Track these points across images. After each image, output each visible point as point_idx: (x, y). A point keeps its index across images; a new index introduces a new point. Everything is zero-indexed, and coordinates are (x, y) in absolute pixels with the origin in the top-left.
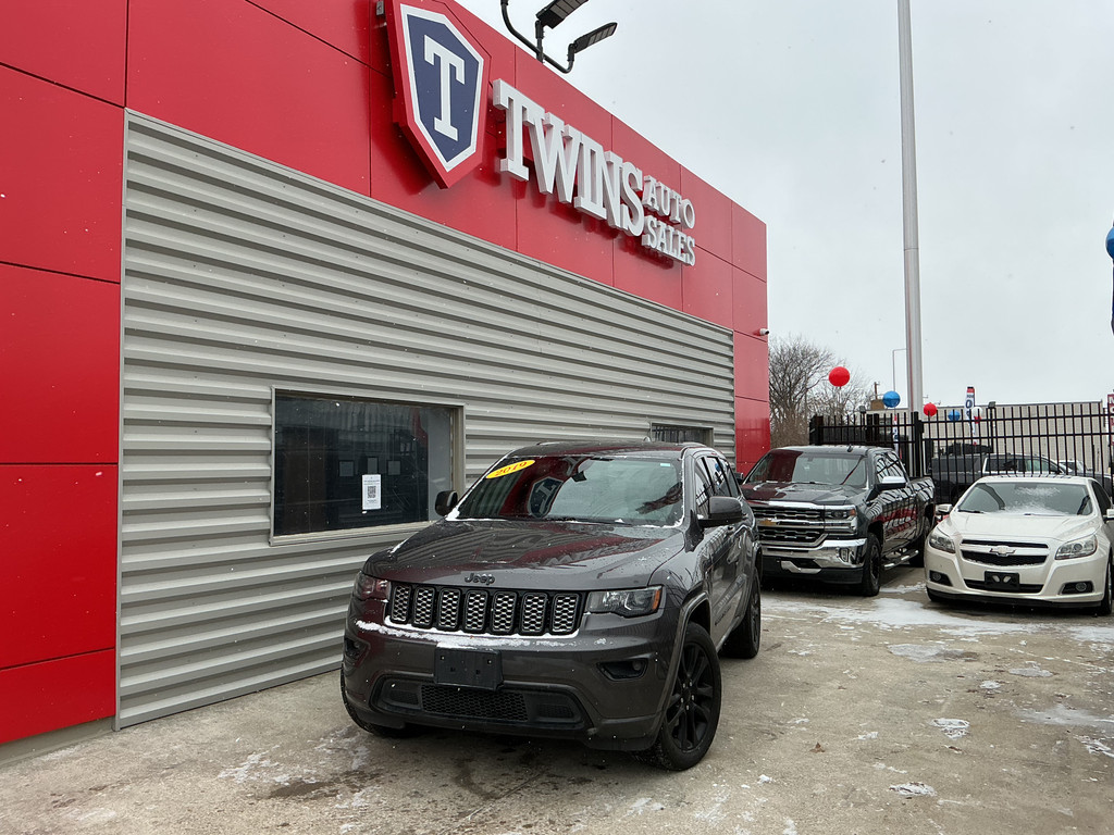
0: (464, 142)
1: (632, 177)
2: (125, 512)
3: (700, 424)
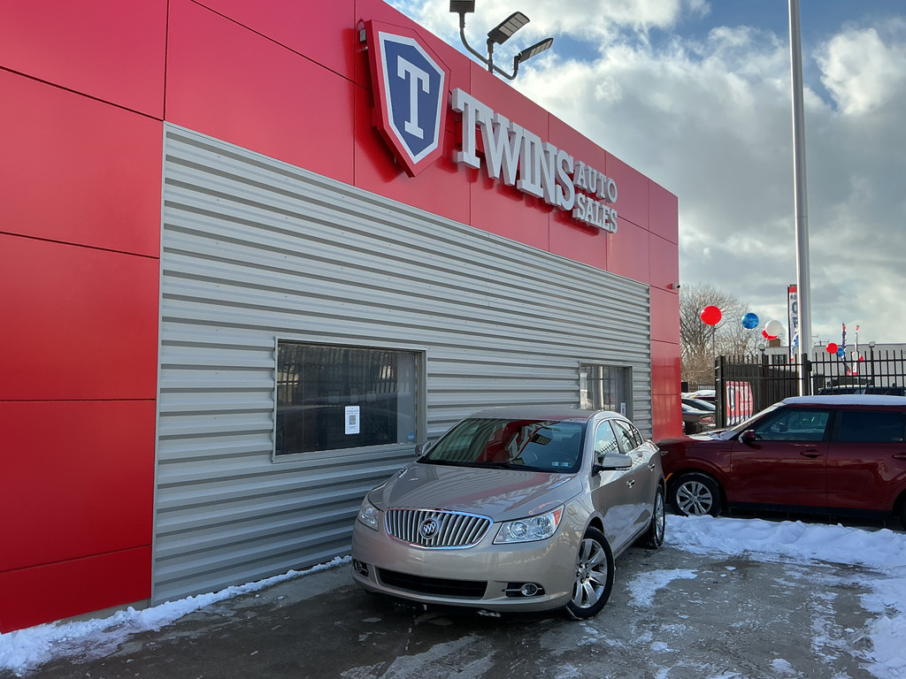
0: (428, 140)
1: (565, 162)
2: (161, 438)
3: (621, 364)
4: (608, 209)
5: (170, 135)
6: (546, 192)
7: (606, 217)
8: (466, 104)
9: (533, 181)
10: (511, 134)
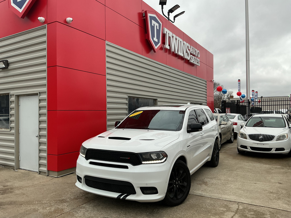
0: (159, 42)
1: (188, 46)
2: (108, 120)
3: (200, 103)
4: (198, 59)
5: (107, 44)
6: (184, 55)
7: (197, 61)
8: (166, 32)
9: (181, 52)
10: (176, 39)
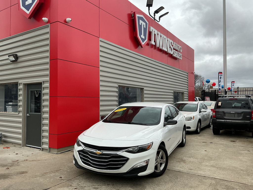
0: (145, 39)
1: (171, 42)
2: (100, 105)
3: (182, 92)
4: (180, 53)
5: (101, 41)
6: (168, 50)
8: (152, 30)
9: (165, 48)
10: (161, 36)
